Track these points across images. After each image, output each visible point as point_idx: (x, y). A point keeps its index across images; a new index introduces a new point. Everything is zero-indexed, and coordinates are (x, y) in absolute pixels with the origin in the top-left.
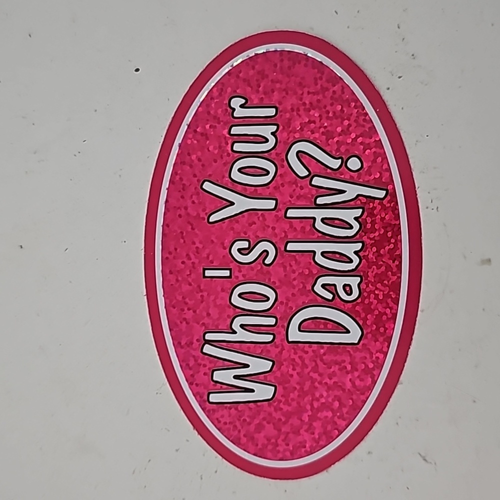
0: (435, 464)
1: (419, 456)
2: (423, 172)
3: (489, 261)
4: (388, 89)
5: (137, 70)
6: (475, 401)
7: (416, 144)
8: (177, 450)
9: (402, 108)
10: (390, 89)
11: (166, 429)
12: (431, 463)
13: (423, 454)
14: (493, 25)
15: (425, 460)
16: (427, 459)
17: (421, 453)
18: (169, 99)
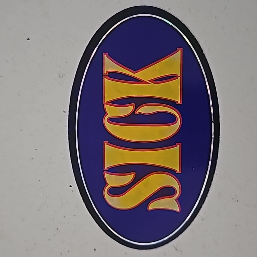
0: (182, 252)
1: (173, 247)
5: (28, 39)
6: (203, 220)
8: (49, 240)
12: (179, 251)
13: (175, 246)
14: (216, 18)
15: (176, 249)
16: (177, 248)
17: (174, 246)
18: (44, 55)
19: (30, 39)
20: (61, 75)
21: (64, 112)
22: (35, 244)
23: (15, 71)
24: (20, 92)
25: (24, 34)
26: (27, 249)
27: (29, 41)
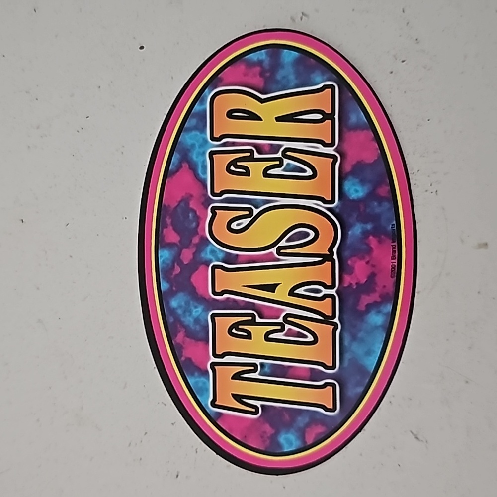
0: (427, 442)
1: (411, 434)
2: (424, 156)
3: (486, 244)
4: (392, 72)
5: (142, 48)
6: (467, 382)
7: (417, 128)
8: (173, 424)
9: (405, 92)
10: (393, 73)
11: (162, 403)
12: (422, 441)
13: (415, 432)
15: (417, 438)
16: (419, 437)
17: (413, 431)
18: (172, 78)
19: (144, 46)
22: (146, 433)
23: (114, 106)
24: (123, 147)
25: (134, 38)
26: (130, 444)
27: (142, 50)
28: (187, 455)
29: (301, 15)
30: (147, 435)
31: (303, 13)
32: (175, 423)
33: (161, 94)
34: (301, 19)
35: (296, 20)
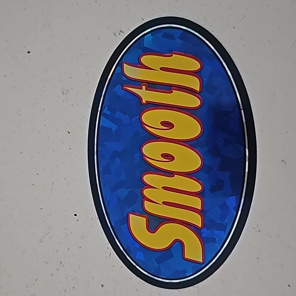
20: (65, 92)
21: (68, 133)
22: (37, 280)
23: (14, 87)
24: (20, 111)
25: (25, 47)
26: (28, 286)
27: (29, 54)
28: (60, 293)
29: (119, 31)
30: (37, 281)
31: (120, 31)
32: (53, 274)
33: (41, 80)
34: (120, 34)
35: (117, 35)
